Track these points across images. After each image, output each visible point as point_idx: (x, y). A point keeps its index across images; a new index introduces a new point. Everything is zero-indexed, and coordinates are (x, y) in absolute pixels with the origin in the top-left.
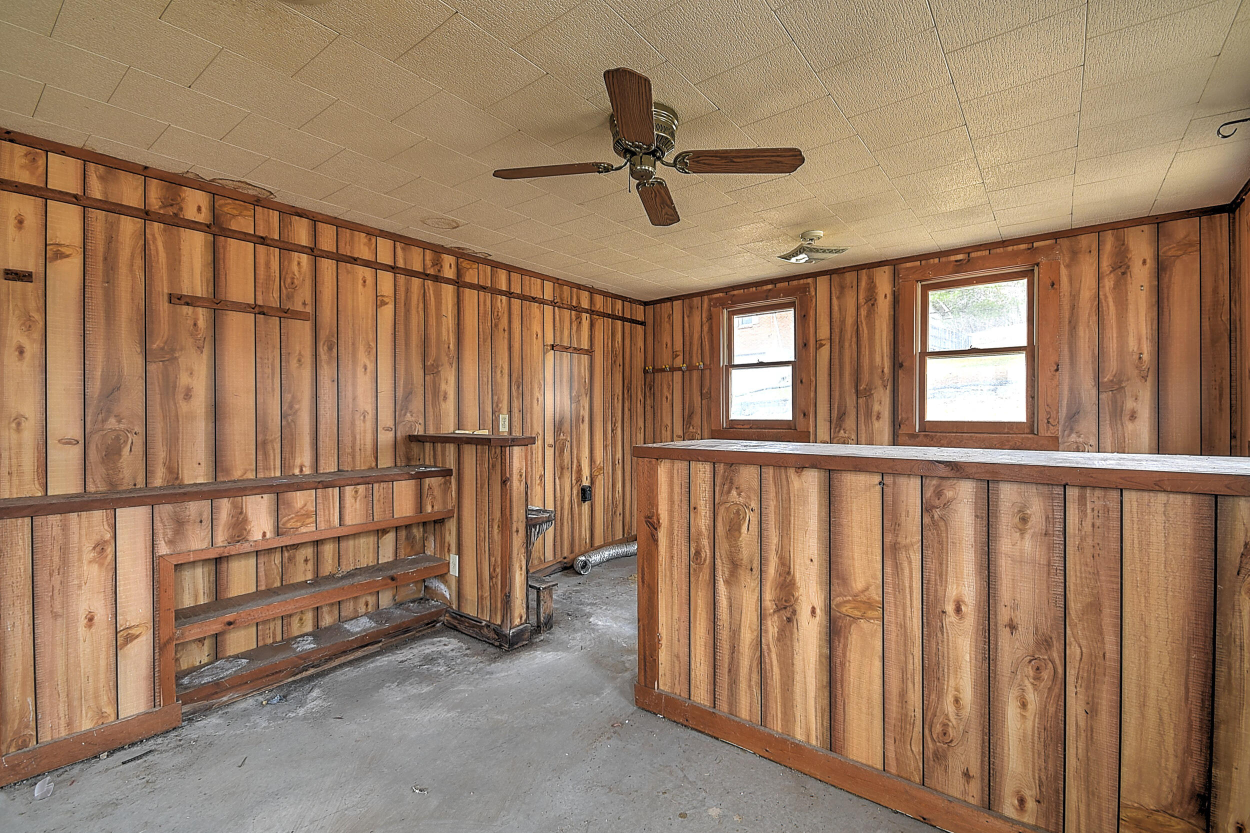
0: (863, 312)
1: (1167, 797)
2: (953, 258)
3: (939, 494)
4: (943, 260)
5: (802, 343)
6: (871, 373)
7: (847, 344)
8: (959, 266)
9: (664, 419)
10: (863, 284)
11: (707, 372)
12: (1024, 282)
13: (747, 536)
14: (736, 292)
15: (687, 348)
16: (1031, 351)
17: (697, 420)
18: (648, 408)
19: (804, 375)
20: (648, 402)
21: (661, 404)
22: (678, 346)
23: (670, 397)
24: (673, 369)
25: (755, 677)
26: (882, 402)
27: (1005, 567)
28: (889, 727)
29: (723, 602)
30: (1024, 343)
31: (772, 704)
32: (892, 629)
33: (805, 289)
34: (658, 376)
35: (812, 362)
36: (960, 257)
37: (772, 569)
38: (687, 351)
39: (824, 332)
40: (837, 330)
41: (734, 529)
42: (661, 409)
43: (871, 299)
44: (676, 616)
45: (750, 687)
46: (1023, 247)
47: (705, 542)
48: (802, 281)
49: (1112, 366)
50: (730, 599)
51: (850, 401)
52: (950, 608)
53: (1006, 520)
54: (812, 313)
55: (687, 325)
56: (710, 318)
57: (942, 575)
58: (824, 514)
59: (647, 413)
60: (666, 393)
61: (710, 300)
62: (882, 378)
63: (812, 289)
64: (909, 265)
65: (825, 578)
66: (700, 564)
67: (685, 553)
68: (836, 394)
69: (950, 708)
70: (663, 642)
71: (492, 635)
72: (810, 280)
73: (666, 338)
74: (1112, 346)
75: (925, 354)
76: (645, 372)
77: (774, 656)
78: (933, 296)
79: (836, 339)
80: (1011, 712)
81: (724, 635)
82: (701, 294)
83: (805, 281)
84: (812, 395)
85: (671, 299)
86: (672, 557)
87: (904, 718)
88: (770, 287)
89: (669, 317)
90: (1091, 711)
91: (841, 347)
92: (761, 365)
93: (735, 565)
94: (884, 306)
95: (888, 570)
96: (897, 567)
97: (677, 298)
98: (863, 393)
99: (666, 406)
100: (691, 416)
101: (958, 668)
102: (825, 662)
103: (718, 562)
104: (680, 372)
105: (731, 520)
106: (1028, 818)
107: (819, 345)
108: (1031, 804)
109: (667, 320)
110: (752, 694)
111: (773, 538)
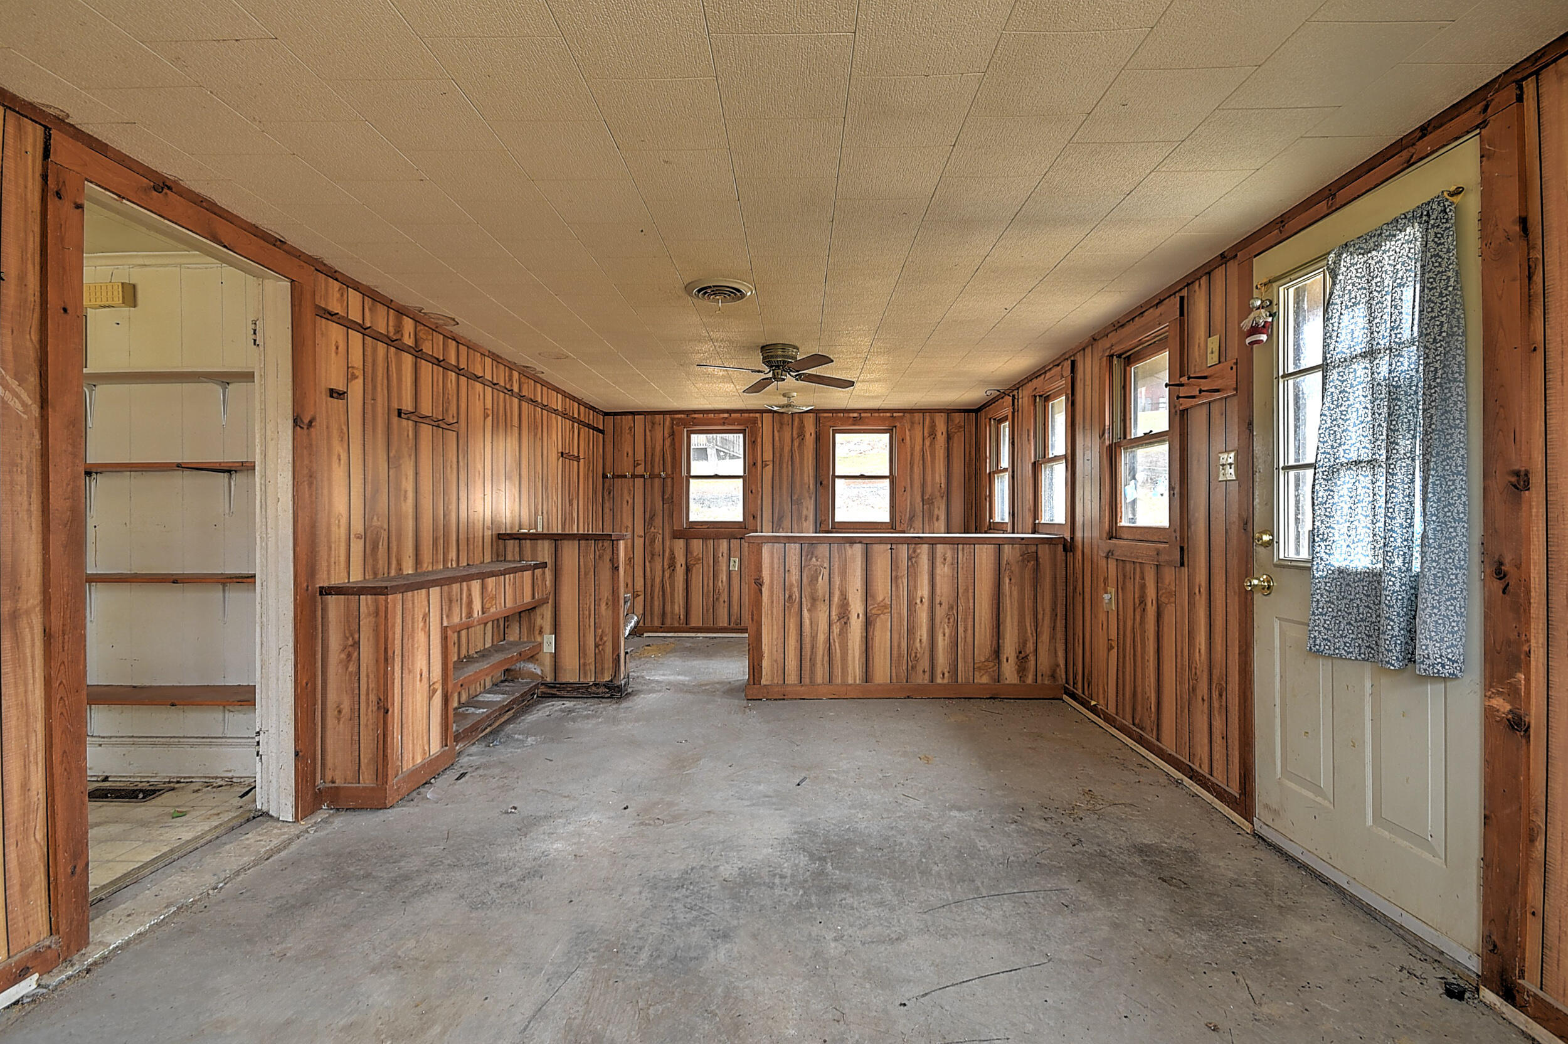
0: (796, 444)
1: (988, 655)
2: (852, 415)
3: (914, 552)
4: (846, 415)
5: (751, 464)
6: (801, 487)
7: (785, 466)
8: (856, 421)
9: (625, 520)
10: (796, 423)
11: (669, 481)
12: (888, 435)
13: (822, 582)
14: (696, 416)
15: (649, 458)
16: (891, 477)
17: (658, 521)
18: (607, 510)
19: (754, 487)
20: (607, 505)
21: (622, 508)
22: (640, 456)
23: (631, 501)
24: (634, 476)
25: (826, 658)
26: (808, 508)
27: (938, 579)
28: (893, 662)
29: (807, 622)
30: (888, 474)
31: (835, 670)
32: (895, 616)
33: (755, 421)
34: (618, 481)
35: (759, 477)
36: (855, 415)
37: (836, 599)
38: (648, 460)
39: (768, 456)
40: (777, 455)
41: (814, 580)
42: (621, 512)
43: (801, 435)
44: (775, 636)
45: (823, 665)
46: (888, 414)
47: (796, 590)
48: (751, 415)
49: (929, 490)
50: (811, 620)
51: (787, 507)
52: (918, 601)
53: (939, 560)
54: (759, 440)
55: (648, 438)
56: (672, 434)
57: (915, 587)
58: (864, 566)
59: (605, 516)
60: (626, 497)
61: (672, 420)
62: (808, 492)
63: (759, 422)
64: (826, 415)
65: (865, 598)
66: (792, 604)
67: (782, 598)
68: (777, 502)
69: (918, 645)
70: (766, 655)
71: (602, 689)
72: (757, 415)
73: (627, 448)
74: (929, 478)
75: (834, 477)
76: (605, 476)
77: (837, 644)
78: (838, 436)
79: (777, 461)
80: (940, 638)
81: (807, 640)
82: (664, 413)
83: (754, 415)
84: (759, 502)
85: (633, 413)
86: (772, 602)
87: (900, 655)
88: (726, 415)
89: (630, 428)
90: (965, 631)
91: (781, 468)
92: (716, 477)
93: (814, 600)
94: (810, 440)
95: (893, 589)
96: (897, 587)
97: (639, 413)
98: (795, 502)
99: (627, 509)
100: (652, 518)
101: (921, 626)
102: (864, 639)
103: (804, 599)
104: (642, 479)
105: (812, 576)
106: (946, 681)
107: (764, 465)
108: (946, 675)
109: (628, 431)
110: (824, 668)
111: (837, 581)
